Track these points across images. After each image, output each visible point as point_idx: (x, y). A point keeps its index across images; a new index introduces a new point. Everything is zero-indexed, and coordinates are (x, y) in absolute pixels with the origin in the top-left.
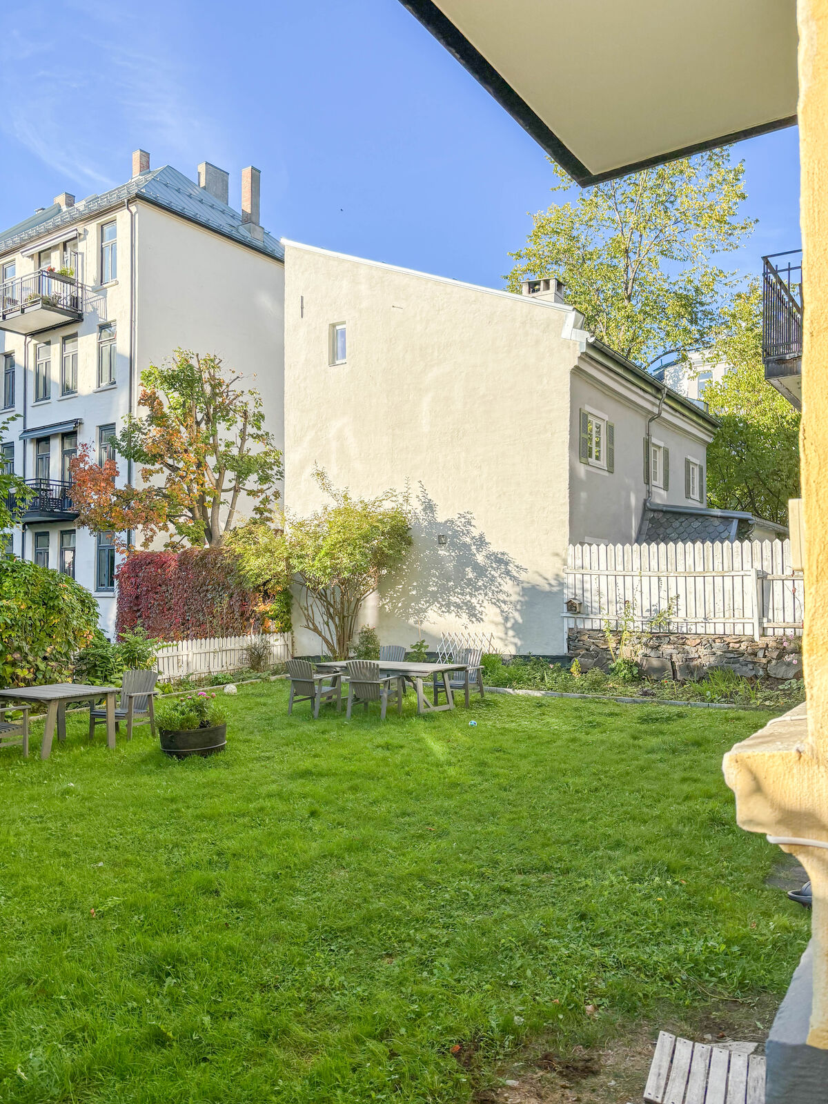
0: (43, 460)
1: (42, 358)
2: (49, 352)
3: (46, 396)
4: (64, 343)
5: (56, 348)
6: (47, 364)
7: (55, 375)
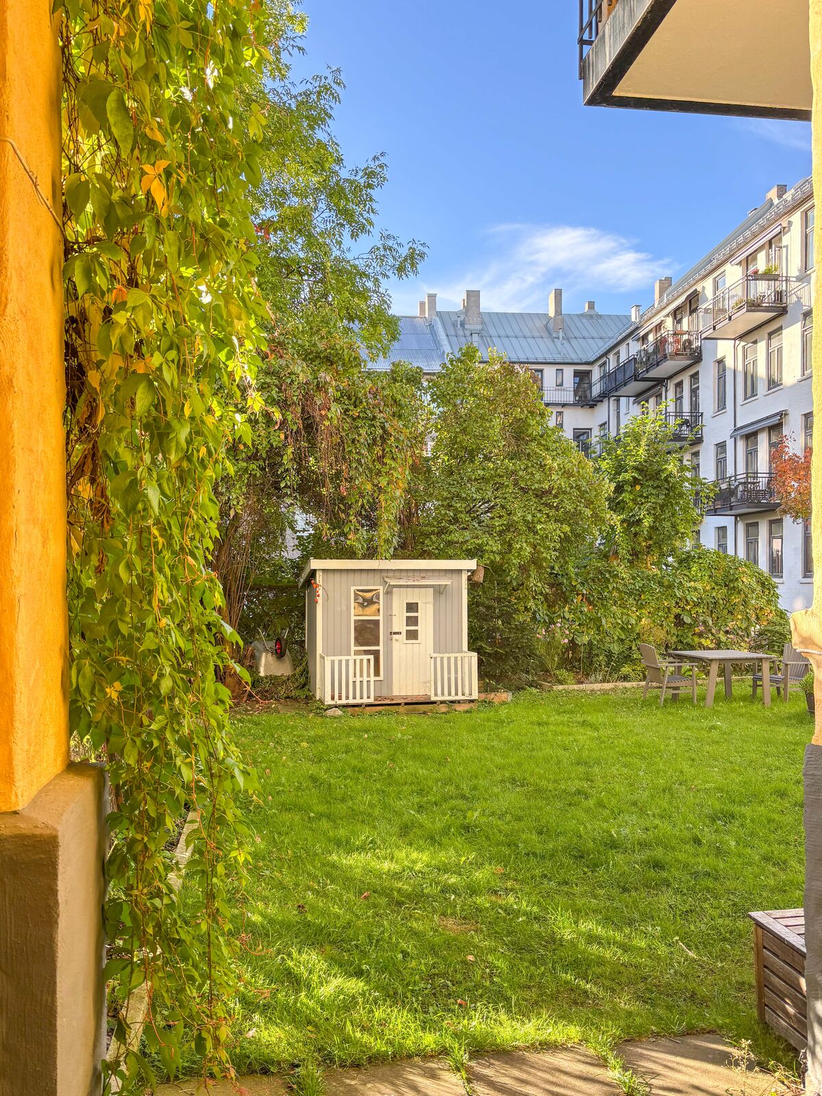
0: (751, 454)
1: (750, 358)
2: (755, 351)
3: (754, 394)
4: (770, 339)
5: (762, 346)
6: (755, 362)
7: (762, 371)
